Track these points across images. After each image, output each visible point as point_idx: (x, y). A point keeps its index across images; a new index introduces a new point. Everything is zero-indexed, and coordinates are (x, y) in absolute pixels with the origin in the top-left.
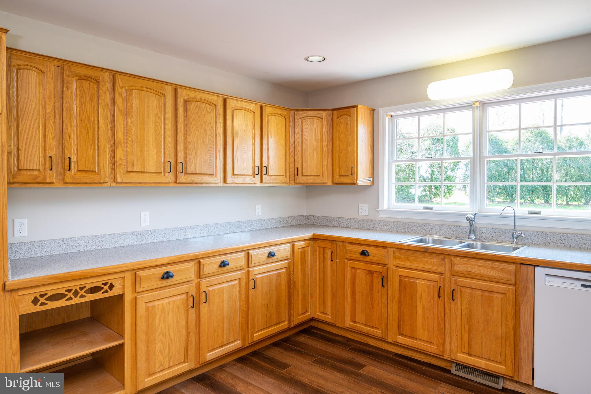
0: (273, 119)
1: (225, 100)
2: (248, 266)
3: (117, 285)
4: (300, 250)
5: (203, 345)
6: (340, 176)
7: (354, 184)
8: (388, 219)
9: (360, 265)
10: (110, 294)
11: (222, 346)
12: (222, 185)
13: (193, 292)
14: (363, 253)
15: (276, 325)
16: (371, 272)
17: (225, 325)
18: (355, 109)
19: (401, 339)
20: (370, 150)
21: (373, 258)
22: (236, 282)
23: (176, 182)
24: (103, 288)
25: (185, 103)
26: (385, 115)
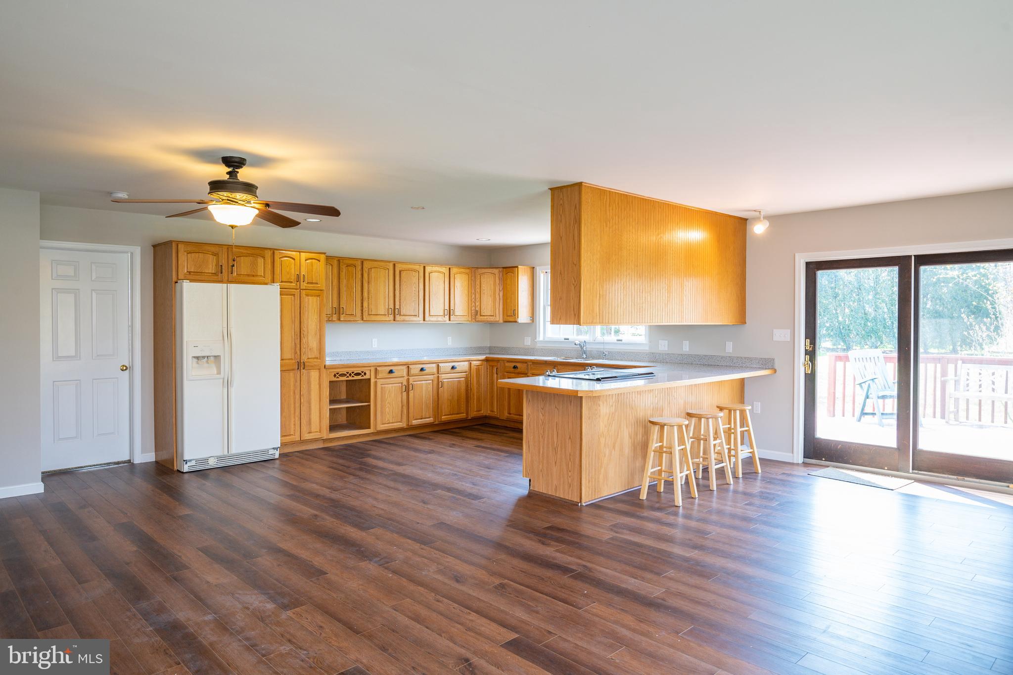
0: (458, 276)
1: (424, 267)
2: (438, 374)
3: (368, 373)
4: (475, 367)
5: (411, 415)
6: (508, 316)
7: (515, 321)
8: (542, 348)
9: (513, 375)
10: (365, 377)
11: (421, 419)
12: (422, 322)
13: (405, 383)
14: (514, 367)
15: (457, 414)
17: (423, 407)
18: (516, 268)
20: (530, 297)
21: (520, 370)
22: (431, 381)
23: (394, 320)
24: (361, 374)
25: (400, 272)
26: (541, 272)
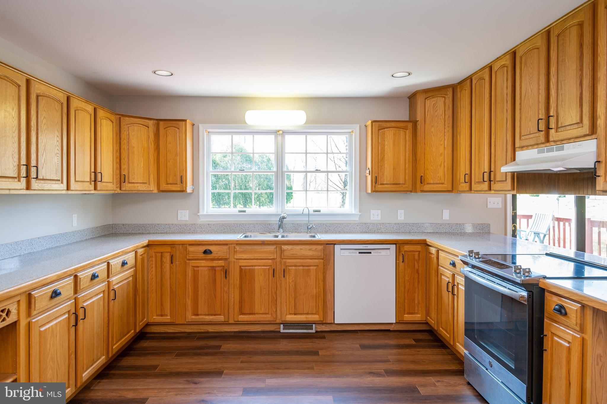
0: (105, 123)
1: (68, 99)
2: (109, 277)
3: (14, 310)
4: (140, 257)
5: (80, 366)
6: (168, 184)
7: (182, 191)
8: (208, 223)
9: (203, 263)
10: (8, 322)
11: (94, 364)
12: (65, 192)
13: (73, 310)
14: (205, 252)
15: (127, 334)
16: (213, 268)
18: (184, 122)
19: (242, 318)
21: (216, 255)
22: (102, 295)
23: (26, 189)
25: (38, 96)
26: (205, 131)
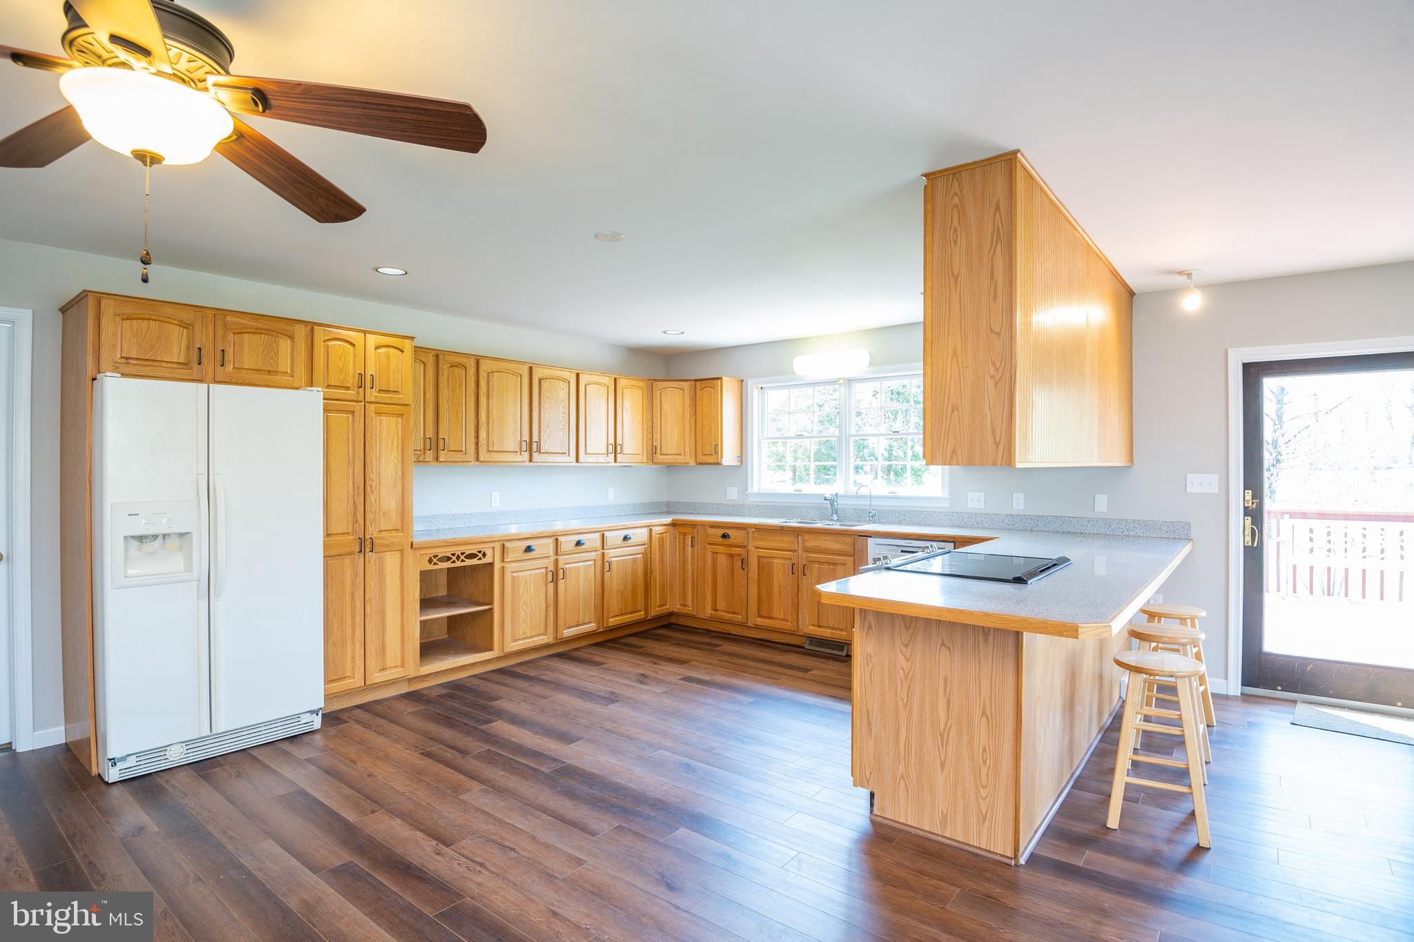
0: (628, 392)
1: (578, 375)
2: (603, 548)
3: (489, 553)
4: (658, 536)
5: (561, 621)
6: (704, 455)
7: (718, 464)
8: (757, 504)
9: (721, 549)
10: (484, 561)
11: (578, 626)
12: (574, 464)
13: (551, 568)
14: (724, 536)
15: (632, 613)
16: (731, 556)
17: (581, 605)
18: (719, 381)
19: (760, 621)
20: (738, 426)
21: (734, 540)
22: (592, 563)
23: (530, 461)
24: (477, 556)
26: (754, 388)
